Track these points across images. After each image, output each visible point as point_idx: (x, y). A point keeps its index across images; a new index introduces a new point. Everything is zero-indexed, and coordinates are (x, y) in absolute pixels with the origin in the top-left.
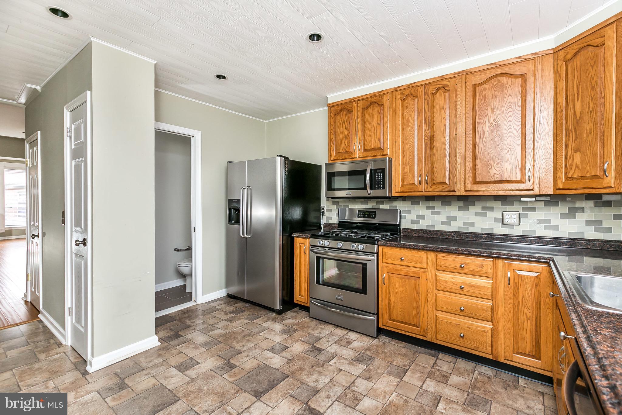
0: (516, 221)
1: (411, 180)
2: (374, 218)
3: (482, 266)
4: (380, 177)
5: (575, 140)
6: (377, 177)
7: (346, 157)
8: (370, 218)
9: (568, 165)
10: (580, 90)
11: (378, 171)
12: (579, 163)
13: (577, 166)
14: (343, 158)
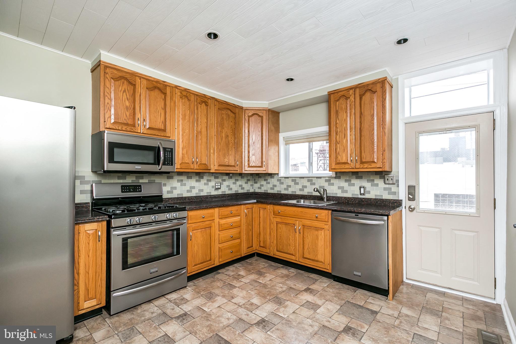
0: (219, 187)
1: (187, 160)
2: (141, 191)
3: (237, 210)
4: (169, 156)
5: (253, 150)
6: (166, 155)
7: (127, 129)
8: (137, 192)
9: (250, 161)
10: (255, 130)
11: (167, 150)
12: (254, 161)
13: (253, 161)
14: (124, 129)
